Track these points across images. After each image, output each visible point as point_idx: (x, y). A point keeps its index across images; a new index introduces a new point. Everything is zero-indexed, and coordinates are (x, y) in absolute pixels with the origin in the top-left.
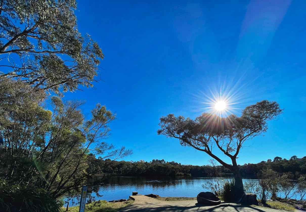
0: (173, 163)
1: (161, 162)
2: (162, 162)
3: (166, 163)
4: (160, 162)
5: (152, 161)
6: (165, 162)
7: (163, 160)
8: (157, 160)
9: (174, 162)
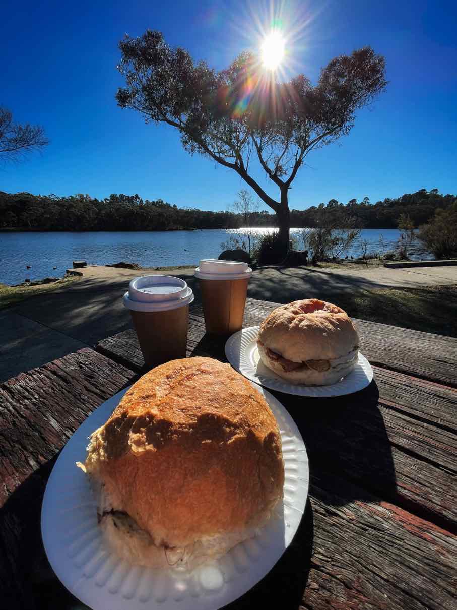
0: (159, 204)
1: (132, 202)
2: (135, 201)
3: (144, 203)
4: (131, 199)
5: (109, 198)
6: (141, 201)
7: (137, 195)
8: (122, 196)
9: (162, 202)
